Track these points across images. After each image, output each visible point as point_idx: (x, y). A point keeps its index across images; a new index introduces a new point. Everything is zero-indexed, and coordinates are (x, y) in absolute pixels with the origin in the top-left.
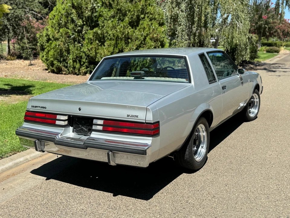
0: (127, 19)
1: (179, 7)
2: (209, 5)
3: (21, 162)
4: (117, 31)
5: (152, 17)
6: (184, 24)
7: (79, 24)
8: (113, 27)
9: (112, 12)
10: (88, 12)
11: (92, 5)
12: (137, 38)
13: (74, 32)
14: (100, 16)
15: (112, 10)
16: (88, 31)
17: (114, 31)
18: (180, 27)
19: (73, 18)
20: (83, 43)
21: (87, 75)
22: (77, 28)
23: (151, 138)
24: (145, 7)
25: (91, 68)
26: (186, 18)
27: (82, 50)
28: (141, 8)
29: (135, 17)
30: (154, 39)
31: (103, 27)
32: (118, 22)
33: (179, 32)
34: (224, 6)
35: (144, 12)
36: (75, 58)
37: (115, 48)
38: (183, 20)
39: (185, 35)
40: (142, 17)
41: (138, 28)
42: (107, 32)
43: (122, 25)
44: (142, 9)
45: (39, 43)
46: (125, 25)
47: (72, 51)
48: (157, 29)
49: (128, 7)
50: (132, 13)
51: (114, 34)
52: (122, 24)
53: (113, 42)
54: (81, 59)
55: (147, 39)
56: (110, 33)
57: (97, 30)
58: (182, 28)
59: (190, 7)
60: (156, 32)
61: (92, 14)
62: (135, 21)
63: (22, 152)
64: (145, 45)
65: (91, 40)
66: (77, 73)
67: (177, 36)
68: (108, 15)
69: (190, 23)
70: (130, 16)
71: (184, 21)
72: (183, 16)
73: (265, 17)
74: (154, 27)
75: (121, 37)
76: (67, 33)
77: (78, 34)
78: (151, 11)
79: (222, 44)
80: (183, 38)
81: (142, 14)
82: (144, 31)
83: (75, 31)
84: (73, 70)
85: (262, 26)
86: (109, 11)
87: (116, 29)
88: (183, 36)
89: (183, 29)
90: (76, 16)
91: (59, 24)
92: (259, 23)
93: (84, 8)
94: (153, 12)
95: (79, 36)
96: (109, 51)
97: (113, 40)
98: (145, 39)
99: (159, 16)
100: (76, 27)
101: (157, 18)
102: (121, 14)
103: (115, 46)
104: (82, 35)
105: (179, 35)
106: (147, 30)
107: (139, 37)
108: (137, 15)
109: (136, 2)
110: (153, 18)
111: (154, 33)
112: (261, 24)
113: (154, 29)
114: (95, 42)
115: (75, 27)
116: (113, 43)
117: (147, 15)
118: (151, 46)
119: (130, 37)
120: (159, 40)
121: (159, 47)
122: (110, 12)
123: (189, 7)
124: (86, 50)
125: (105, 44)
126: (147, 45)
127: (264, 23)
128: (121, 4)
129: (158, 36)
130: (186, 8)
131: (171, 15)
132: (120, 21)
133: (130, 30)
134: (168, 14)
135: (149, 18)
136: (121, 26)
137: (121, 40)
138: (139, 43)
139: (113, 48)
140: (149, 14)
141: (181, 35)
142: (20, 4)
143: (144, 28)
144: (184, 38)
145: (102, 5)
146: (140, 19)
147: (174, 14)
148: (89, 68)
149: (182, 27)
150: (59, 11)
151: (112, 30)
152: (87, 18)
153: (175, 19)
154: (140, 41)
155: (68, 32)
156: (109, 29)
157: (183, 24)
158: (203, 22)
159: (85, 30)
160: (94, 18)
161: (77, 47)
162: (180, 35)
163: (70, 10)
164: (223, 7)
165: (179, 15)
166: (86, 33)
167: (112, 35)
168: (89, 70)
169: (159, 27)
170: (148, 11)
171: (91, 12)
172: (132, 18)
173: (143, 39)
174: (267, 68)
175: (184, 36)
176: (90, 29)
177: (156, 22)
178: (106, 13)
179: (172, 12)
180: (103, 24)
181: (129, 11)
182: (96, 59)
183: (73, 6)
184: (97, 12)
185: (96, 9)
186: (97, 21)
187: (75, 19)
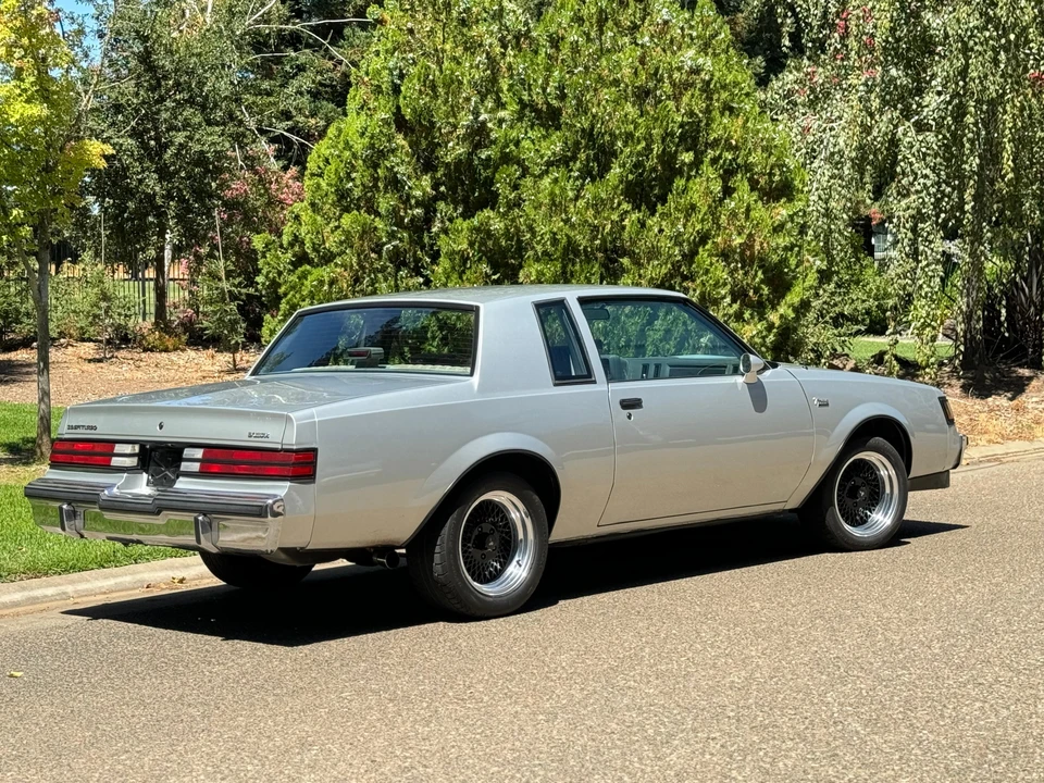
0: (616, 170)
3: (46, 596)
4: (567, 221)
5: (734, 159)
6: (925, 187)
7: (419, 193)
8: (555, 205)
9: (556, 144)
10: (457, 144)
11: (472, 117)
13: (396, 228)
14: (507, 159)
15: (557, 133)
16: (454, 224)
17: (555, 222)
18: (907, 201)
19: (396, 169)
20: (432, 271)
22: (409, 211)
23: (288, 484)
24: (700, 121)
26: (938, 160)
28: (682, 126)
29: (651, 163)
31: (515, 204)
32: (578, 183)
35: (695, 139)
40: (686, 161)
41: (662, 209)
42: (530, 228)
43: (592, 198)
44: (685, 127)
45: (264, 272)
46: (605, 196)
48: (747, 213)
49: (624, 122)
50: (639, 148)
51: (555, 234)
52: (592, 191)
53: (552, 269)
55: (703, 253)
56: (543, 228)
57: (489, 218)
60: (744, 227)
61: (471, 154)
62: (652, 180)
63: (56, 577)
64: (693, 280)
65: (463, 260)
68: (542, 157)
70: (629, 157)
71: (928, 171)
74: (734, 204)
75: (586, 247)
76: (367, 231)
77: (411, 237)
78: (730, 137)
81: (686, 150)
82: (687, 222)
83: (399, 223)
86: (544, 138)
87: (566, 211)
90: (409, 163)
91: (342, 195)
93: (439, 130)
94: (740, 137)
95: (417, 242)
97: (551, 258)
98: (690, 257)
99: (764, 155)
100: (405, 209)
101: (756, 165)
102: (593, 149)
104: (431, 238)
106: (701, 216)
107: (665, 245)
108: (664, 155)
109: (660, 101)
110: (739, 165)
111: (735, 229)
113: (734, 214)
114: (478, 267)
115: (401, 206)
116: (552, 274)
117: (711, 153)
118: (719, 285)
119: (628, 246)
120: (761, 262)
121: (757, 291)
122: (548, 141)
125: (522, 277)
126: (701, 281)
129: (754, 241)
130: (939, 114)
132: (588, 180)
133: (626, 218)
135: (722, 167)
136: (588, 202)
137: (588, 258)
140: (722, 146)
142: (216, 105)
143: (691, 209)
145: (519, 116)
146: (677, 172)
149: (913, 198)
150: (347, 143)
152: (451, 167)
155: (376, 228)
156: (539, 216)
159: (442, 220)
160: (480, 169)
163: (385, 139)
166: (443, 231)
167: (547, 239)
170: (715, 136)
171: (468, 146)
172: (637, 165)
173: (683, 254)
176: (461, 214)
177: (754, 181)
178: (532, 146)
179: (864, 130)
180: (513, 195)
181: (628, 137)
183: (400, 122)
184: (494, 142)
185: (491, 130)
186: (490, 181)
187: (404, 175)
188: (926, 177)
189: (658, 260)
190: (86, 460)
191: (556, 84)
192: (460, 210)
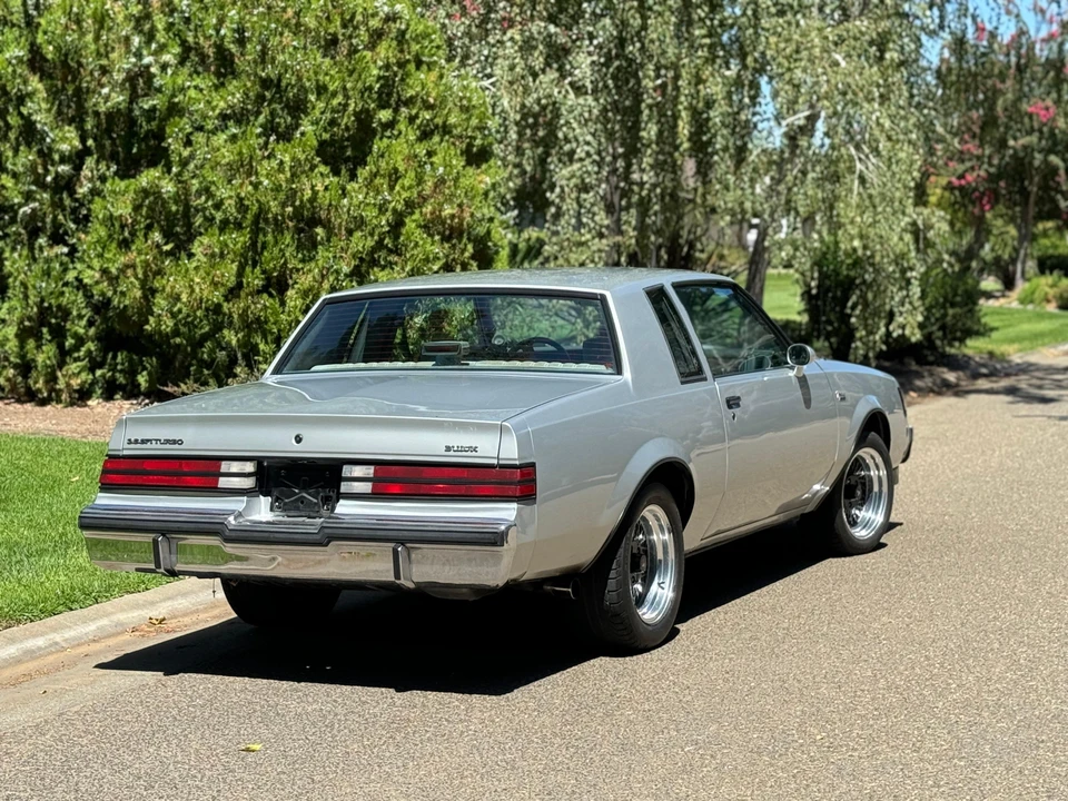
0: (306, 126)
1: (560, 69)
2: (714, 62)
4: (256, 186)
5: (432, 120)
6: (588, 154)
7: (65, 147)
8: (242, 166)
9: (233, 94)
10: (112, 90)
11: (133, 60)
12: (360, 223)
13: (34, 188)
14: (174, 110)
15: (233, 85)
16: (108, 185)
17: (241, 185)
18: (569, 169)
19: (34, 118)
20: (79, 239)
21: (90, 403)
22: (51, 168)
23: (515, 505)
24: (395, 75)
25: (114, 369)
26: (599, 126)
27: (71, 276)
28: (379, 78)
29: (347, 120)
30: (440, 228)
31: (184, 163)
32: (261, 141)
33: (563, 191)
34: (789, 69)
35: (389, 95)
36: (30, 319)
37: (248, 269)
38: (582, 135)
39: (595, 209)
40: (383, 120)
41: (363, 173)
42: (206, 191)
43: (287, 158)
44: (382, 81)
46: (302, 157)
47: (17, 283)
48: (456, 180)
49: (316, 73)
50: (335, 102)
51: (241, 199)
52: (286, 151)
53: (238, 240)
54: (65, 321)
55: (410, 224)
56: (223, 192)
57: (159, 178)
58: (578, 174)
59: (618, 68)
60: (452, 195)
61: (131, 102)
62: (348, 139)
64: (400, 255)
65: (123, 227)
66: (39, 391)
67: (553, 210)
68: (213, 109)
69: (621, 150)
70: (322, 113)
71: (589, 138)
72: (581, 115)
73: (1043, 112)
74: (441, 170)
75: (276, 216)
77: (51, 198)
78: (428, 94)
79: (783, 254)
80: (584, 225)
81: (383, 106)
82: (391, 188)
83: (39, 181)
84: (20, 379)
85: (1033, 158)
86: (217, 88)
87: (253, 178)
88: (583, 211)
89: (583, 180)
90: (49, 110)
92: (1011, 143)
93: (91, 73)
94: (438, 95)
95: (57, 205)
96: (215, 285)
97: (239, 226)
98: (397, 226)
99: (464, 116)
100: (45, 165)
101: (455, 127)
102: (280, 103)
103: (246, 260)
104: (76, 200)
105: (565, 208)
106: (407, 182)
107: (370, 214)
108: (361, 111)
109: (356, 51)
110: (437, 127)
111: (441, 198)
112: (1025, 147)
113: (442, 181)
114: (146, 236)
115: (39, 161)
116: (239, 245)
117: (404, 110)
118: (427, 260)
119: (323, 215)
120: (469, 234)
121: (465, 267)
122: (222, 91)
123: (611, 70)
124: (93, 276)
125: (196, 248)
126: (408, 256)
127: (1044, 142)
128: (281, 58)
129: (462, 211)
130: (596, 75)
131: (523, 106)
132: (272, 138)
133: (320, 182)
134: (505, 102)
135: (419, 128)
136: (282, 163)
137: (279, 227)
138: (370, 243)
139: (235, 266)
140: (419, 103)
141: (575, 206)
143: (394, 176)
144: (592, 225)
145: (182, 61)
146: (374, 132)
147: (539, 104)
148: (101, 366)
149: (576, 166)
151: (233, 177)
152: (103, 117)
153: (541, 128)
154: (372, 235)
155: (3, 188)
156: (216, 177)
157: (583, 155)
158: (686, 145)
159: (91, 180)
160: (142, 121)
161: (48, 261)
162: (569, 205)
163: (18, 81)
164: (787, 77)
165: (563, 111)
166: (94, 192)
167: (230, 204)
168: (103, 376)
169: (470, 170)
170: (411, 93)
171: (127, 93)
172: (333, 122)
173: (389, 224)
174: (1023, 385)
175: (589, 211)
176: (116, 173)
177: (454, 144)
178: (200, 96)
179: (526, 91)
180: (186, 153)
181: (321, 90)
182: (147, 322)
183: (36, 61)
184: (159, 90)
185: (154, 76)
186: (160, 135)
187: (45, 124)
188: (588, 143)
189: (362, 231)
190: (172, 481)
191: (235, 26)
192: (114, 168)
